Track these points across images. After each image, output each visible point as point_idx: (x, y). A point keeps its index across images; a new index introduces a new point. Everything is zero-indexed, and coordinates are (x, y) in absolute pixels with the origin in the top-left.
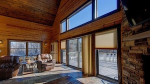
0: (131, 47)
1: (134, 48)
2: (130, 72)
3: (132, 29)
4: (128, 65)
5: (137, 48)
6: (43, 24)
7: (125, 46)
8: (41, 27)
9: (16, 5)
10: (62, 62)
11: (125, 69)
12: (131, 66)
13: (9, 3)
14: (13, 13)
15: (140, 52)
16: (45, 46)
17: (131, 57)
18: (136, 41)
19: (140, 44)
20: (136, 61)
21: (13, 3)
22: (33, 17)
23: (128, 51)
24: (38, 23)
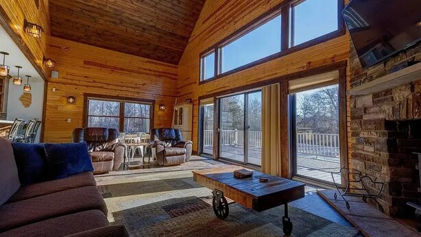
0: (365, 109)
1: (372, 110)
2: (364, 158)
3: (369, 73)
4: (360, 146)
5: (377, 109)
6: (159, 59)
7: (355, 107)
8: (153, 67)
9: (107, 19)
10: (202, 152)
11: (355, 156)
12: (367, 148)
13: (94, 15)
14: (99, 35)
15: (381, 116)
16: (160, 113)
17: (367, 129)
18: (375, 95)
19: (382, 101)
20: (374, 136)
21: (102, 15)
22: (138, 45)
23: (362, 116)
24: (148, 56)
